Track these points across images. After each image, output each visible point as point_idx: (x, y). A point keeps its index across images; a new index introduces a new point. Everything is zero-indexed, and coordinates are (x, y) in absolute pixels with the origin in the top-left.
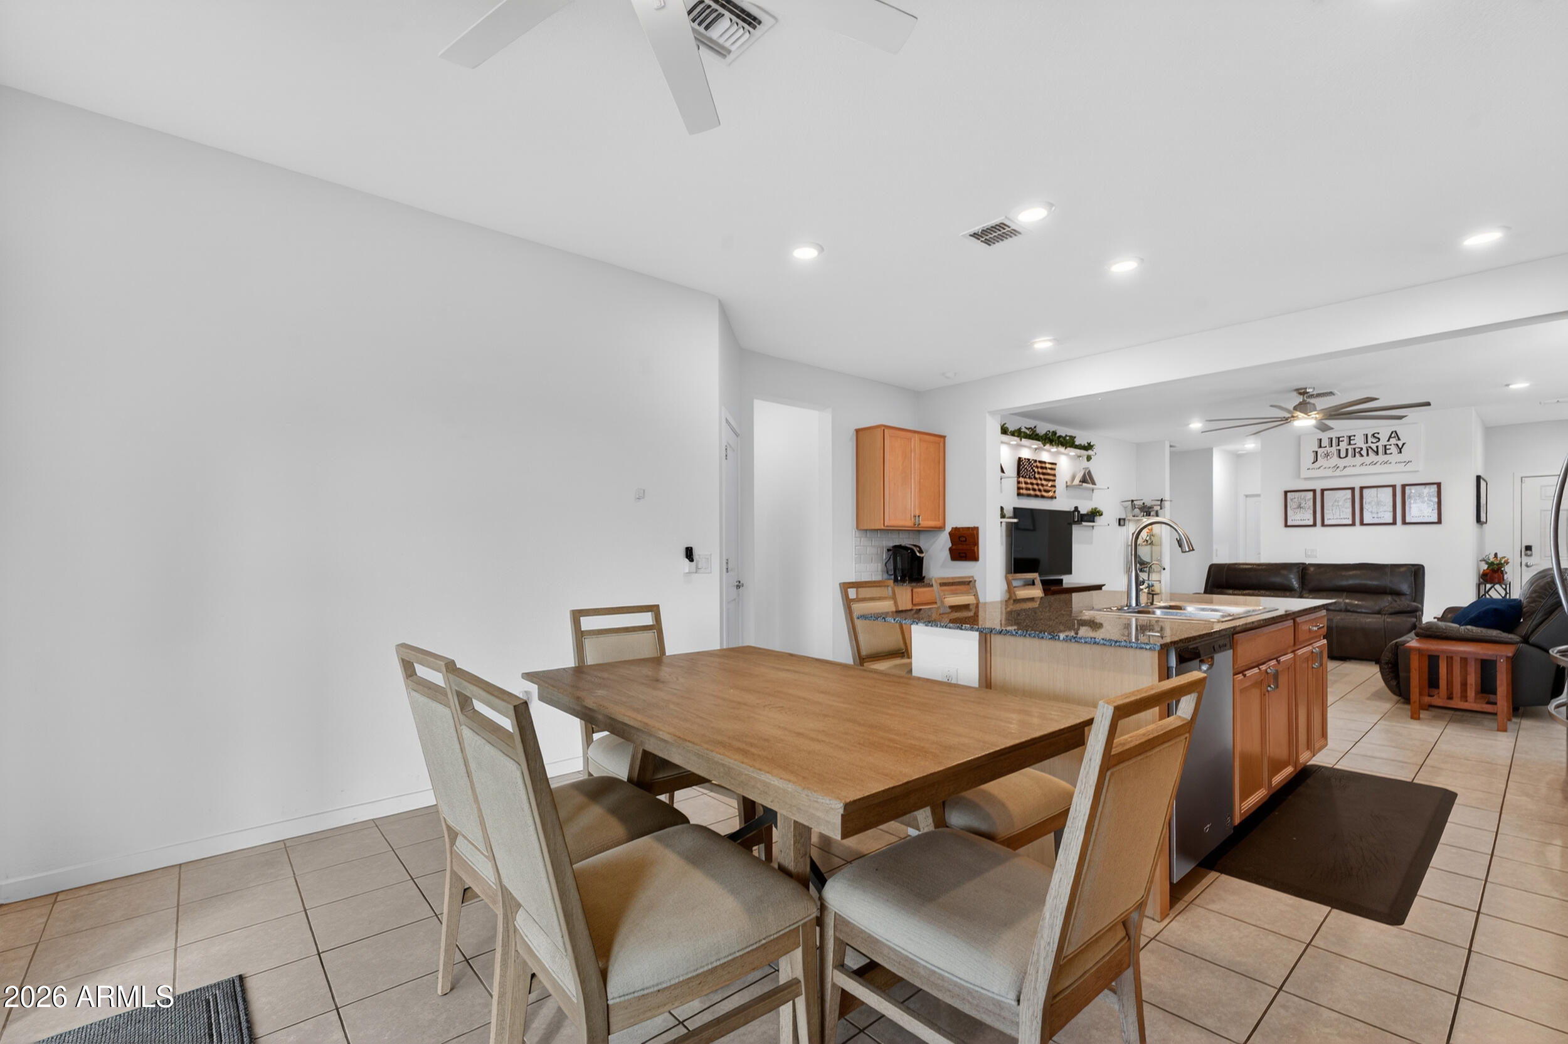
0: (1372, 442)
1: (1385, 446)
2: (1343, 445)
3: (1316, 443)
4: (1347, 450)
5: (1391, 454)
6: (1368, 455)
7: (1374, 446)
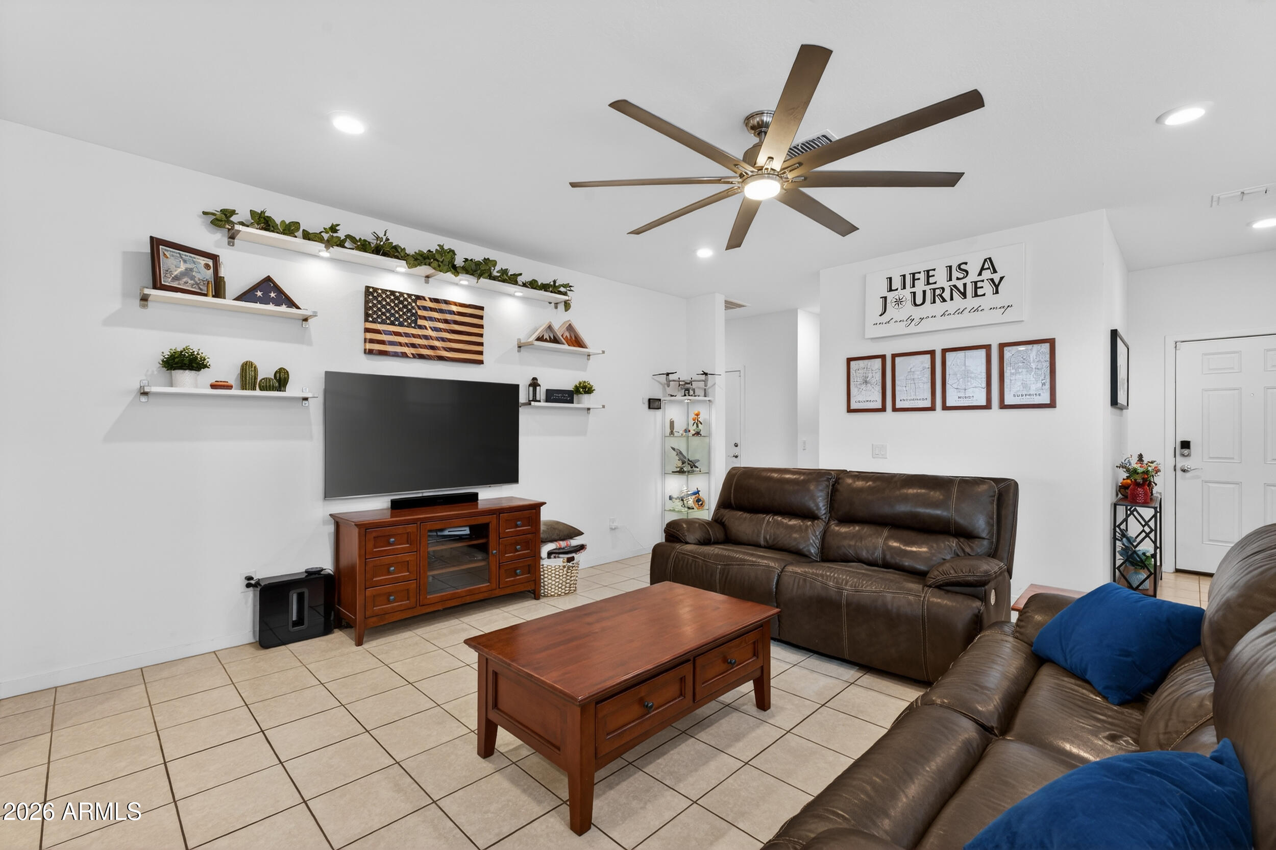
0: (958, 279)
1: (976, 283)
2: (920, 286)
3: (886, 285)
4: (924, 292)
5: (984, 295)
6: (952, 299)
7: (960, 285)
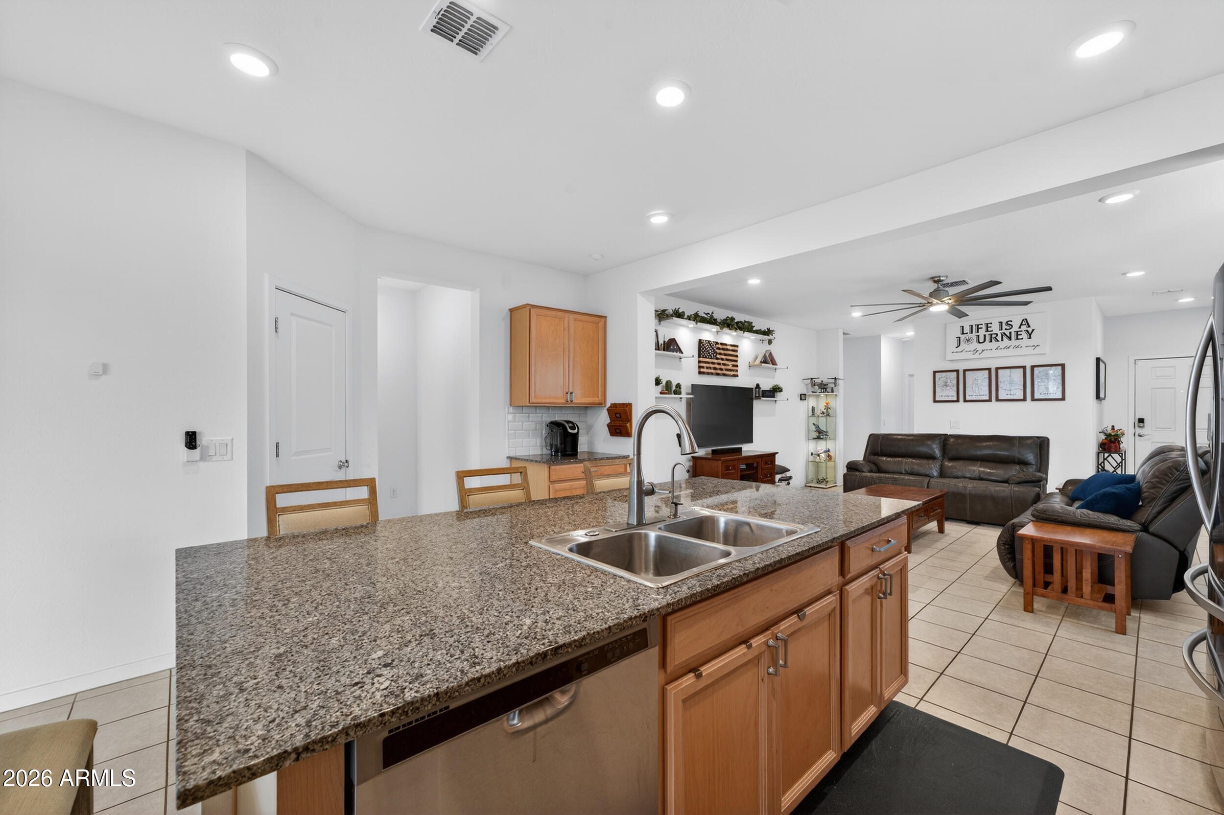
0: (1006, 329)
1: (1017, 332)
2: (982, 332)
3: (959, 330)
4: (985, 336)
5: (1022, 339)
6: (1002, 340)
7: (1007, 333)
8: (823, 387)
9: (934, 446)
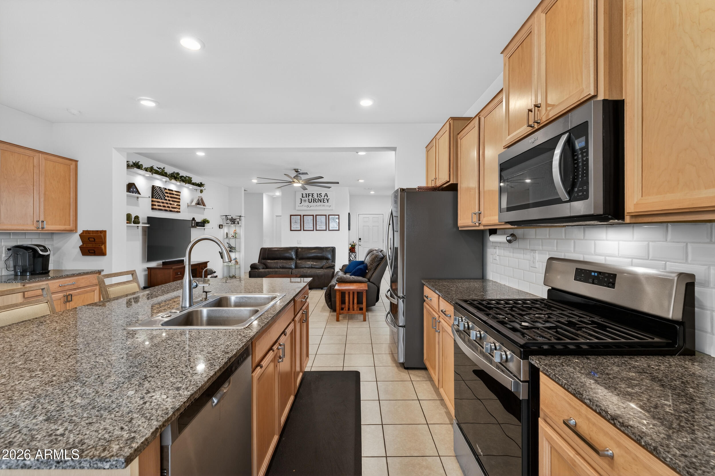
1: (323, 199)
2: (310, 197)
3: (301, 195)
4: (312, 199)
5: (325, 202)
6: (318, 202)
7: (320, 198)
8: (233, 221)
9: (292, 253)
